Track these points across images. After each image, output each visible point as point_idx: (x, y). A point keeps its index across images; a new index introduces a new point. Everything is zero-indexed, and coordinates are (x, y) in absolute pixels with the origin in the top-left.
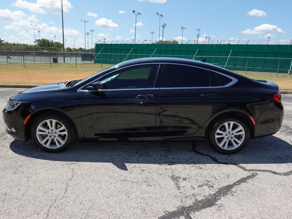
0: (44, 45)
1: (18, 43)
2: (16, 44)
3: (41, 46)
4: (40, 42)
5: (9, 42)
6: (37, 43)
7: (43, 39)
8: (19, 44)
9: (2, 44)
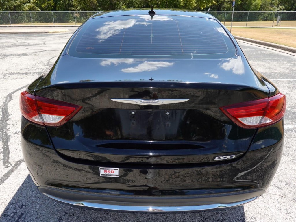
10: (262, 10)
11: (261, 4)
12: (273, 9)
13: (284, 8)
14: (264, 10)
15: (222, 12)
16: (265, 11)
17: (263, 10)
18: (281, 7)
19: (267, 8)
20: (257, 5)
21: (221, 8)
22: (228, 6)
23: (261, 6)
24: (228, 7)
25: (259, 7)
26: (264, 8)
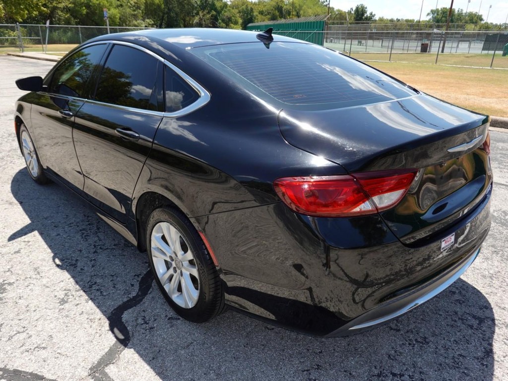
0: (443, 19)
1: (399, 18)
2: (395, 19)
3: (438, 21)
4: (438, 15)
5: (385, 18)
6: (430, 17)
7: (444, 8)
8: (399, 20)
9: (373, 21)
10: (123, 26)
11: (119, 15)
12: (139, 23)
13: (153, 22)
14: (126, 25)
15: (58, 27)
16: (128, 27)
17: (124, 24)
18: (148, 20)
19: (130, 21)
20: (115, 17)
21: (54, 19)
22: (66, 16)
23: (120, 19)
24: (66, 19)
25: (118, 20)
26: (125, 22)
